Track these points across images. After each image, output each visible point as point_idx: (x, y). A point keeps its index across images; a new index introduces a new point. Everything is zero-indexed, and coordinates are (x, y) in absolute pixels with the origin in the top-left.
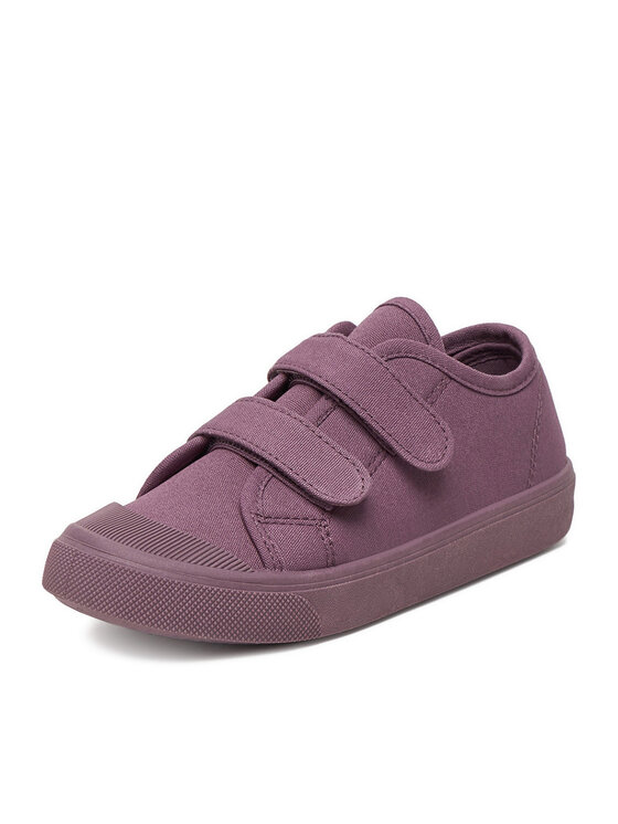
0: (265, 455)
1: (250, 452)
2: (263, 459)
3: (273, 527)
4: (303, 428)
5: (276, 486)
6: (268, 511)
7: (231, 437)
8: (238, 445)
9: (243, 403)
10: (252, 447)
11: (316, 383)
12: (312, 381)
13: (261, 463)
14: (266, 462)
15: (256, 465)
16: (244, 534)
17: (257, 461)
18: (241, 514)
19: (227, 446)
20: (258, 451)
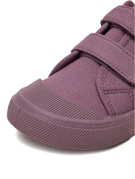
0: (105, 61)
1: (98, 59)
2: (103, 63)
3: (111, 95)
4: (120, 49)
5: (110, 75)
6: (108, 87)
7: (90, 52)
8: (93, 56)
9: (92, 36)
10: (99, 58)
11: (122, 28)
12: (121, 26)
13: (103, 64)
14: (105, 64)
15: (101, 65)
16: (99, 100)
17: (101, 63)
18: (97, 89)
19: (88, 55)
20: (102, 59)
